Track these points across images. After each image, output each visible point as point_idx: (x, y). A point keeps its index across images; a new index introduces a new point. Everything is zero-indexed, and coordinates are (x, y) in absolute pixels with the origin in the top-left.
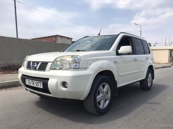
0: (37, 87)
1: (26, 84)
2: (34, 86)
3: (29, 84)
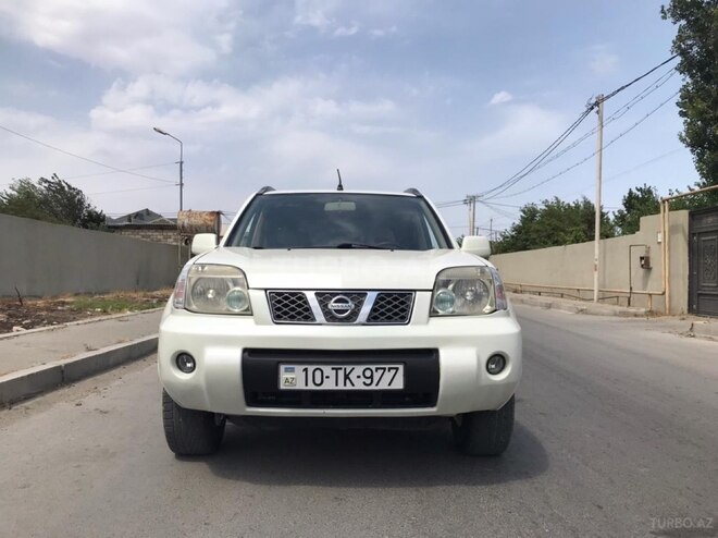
0: (373, 387)
1: (283, 386)
2: (349, 387)
3: (311, 387)
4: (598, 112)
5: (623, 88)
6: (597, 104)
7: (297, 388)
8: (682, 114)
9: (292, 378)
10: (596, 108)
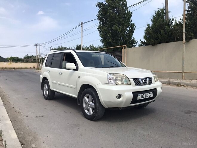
0: (150, 97)
1: (138, 99)
2: (147, 97)
3: (142, 98)
4: (81, 26)
5: (89, 22)
6: (82, 24)
7: (140, 99)
8: (99, 31)
9: (140, 97)
10: (81, 25)
